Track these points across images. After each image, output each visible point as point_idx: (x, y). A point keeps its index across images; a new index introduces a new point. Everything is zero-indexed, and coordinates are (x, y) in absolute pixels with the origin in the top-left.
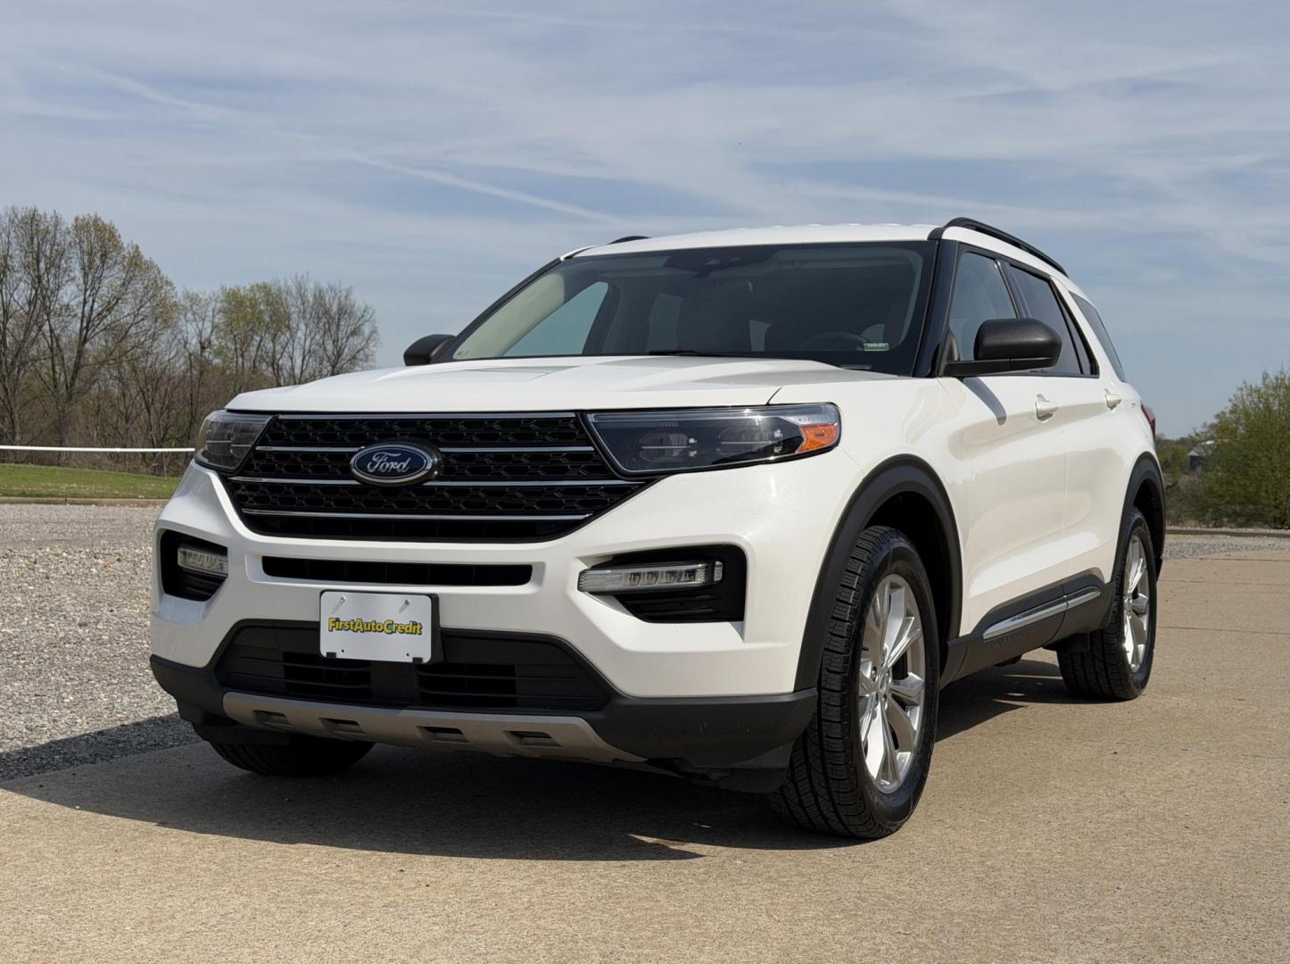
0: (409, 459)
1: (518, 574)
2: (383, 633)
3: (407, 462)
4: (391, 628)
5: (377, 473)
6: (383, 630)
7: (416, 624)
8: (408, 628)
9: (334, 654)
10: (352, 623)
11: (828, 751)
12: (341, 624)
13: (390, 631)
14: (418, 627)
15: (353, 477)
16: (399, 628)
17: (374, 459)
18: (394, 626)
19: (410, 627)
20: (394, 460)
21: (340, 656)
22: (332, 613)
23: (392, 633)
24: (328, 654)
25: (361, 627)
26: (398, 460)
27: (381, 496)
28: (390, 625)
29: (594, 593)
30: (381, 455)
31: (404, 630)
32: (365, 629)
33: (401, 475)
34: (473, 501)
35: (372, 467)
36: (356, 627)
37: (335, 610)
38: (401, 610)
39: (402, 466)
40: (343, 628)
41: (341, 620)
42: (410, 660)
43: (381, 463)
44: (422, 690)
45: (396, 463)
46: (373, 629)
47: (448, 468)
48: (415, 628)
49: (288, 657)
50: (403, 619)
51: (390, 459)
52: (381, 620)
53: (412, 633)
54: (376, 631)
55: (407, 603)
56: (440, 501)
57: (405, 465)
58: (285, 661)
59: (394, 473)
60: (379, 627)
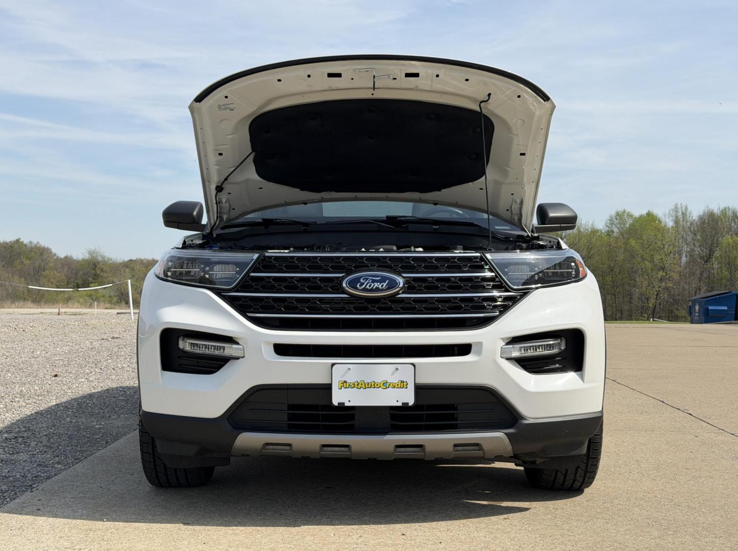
0: (388, 281)
1: (464, 349)
2: (380, 388)
3: (386, 283)
4: (386, 385)
5: (365, 290)
6: (380, 387)
7: (404, 382)
8: (398, 385)
9: (344, 403)
10: (356, 384)
11: (593, 442)
12: (348, 384)
13: (385, 387)
14: (405, 384)
15: (344, 292)
16: (391, 385)
17: (362, 281)
18: (388, 384)
19: (399, 384)
20: (377, 281)
21: (347, 404)
22: (341, 378)
23: (387, 388)
24: (339, 403)
25: (363, 386)
26: (380, 282)
27: (366, 304)
28: (385, 383)
29: (507, 359)
30: (367, 279)
31: (395, 386)
32: (367, 386)
33: (382, 290)
34: (430, 305)
35: (360, 286)
36: (360, 386)
37: (344, 375)
38: (393, 374)
39: (383, 286)
40: (350, 386)
41: (348, 382)
42: (399, 404)
43: (368, 283)
44: (393, 422)
45: (379, 284)
46: (373, 386)
47: (411, 286)
48: (403, 385)
49: (291, 407)
50: (394, 379)
51: (374, 281)
52: (379, 380)
53: (400, 388)
54: (374, 388)
55: (397, 369)
56: (407, 306)
57: (385, 284)
58: (288, 410)
59: (377, 290)
60: (377, 385)
